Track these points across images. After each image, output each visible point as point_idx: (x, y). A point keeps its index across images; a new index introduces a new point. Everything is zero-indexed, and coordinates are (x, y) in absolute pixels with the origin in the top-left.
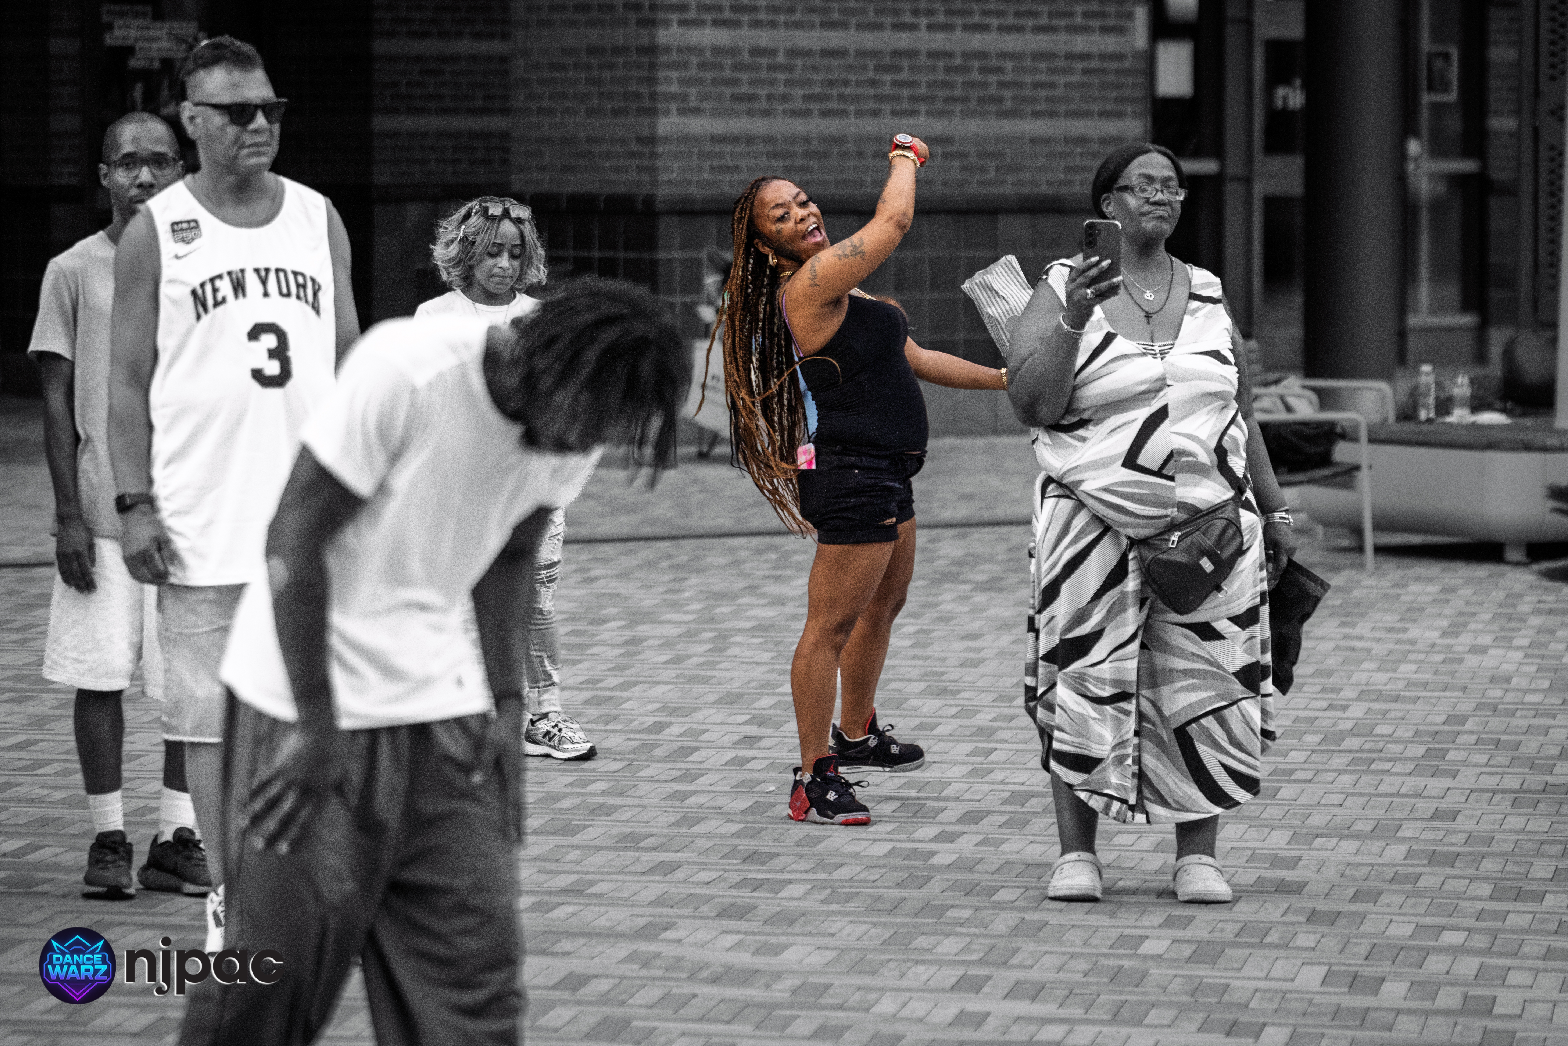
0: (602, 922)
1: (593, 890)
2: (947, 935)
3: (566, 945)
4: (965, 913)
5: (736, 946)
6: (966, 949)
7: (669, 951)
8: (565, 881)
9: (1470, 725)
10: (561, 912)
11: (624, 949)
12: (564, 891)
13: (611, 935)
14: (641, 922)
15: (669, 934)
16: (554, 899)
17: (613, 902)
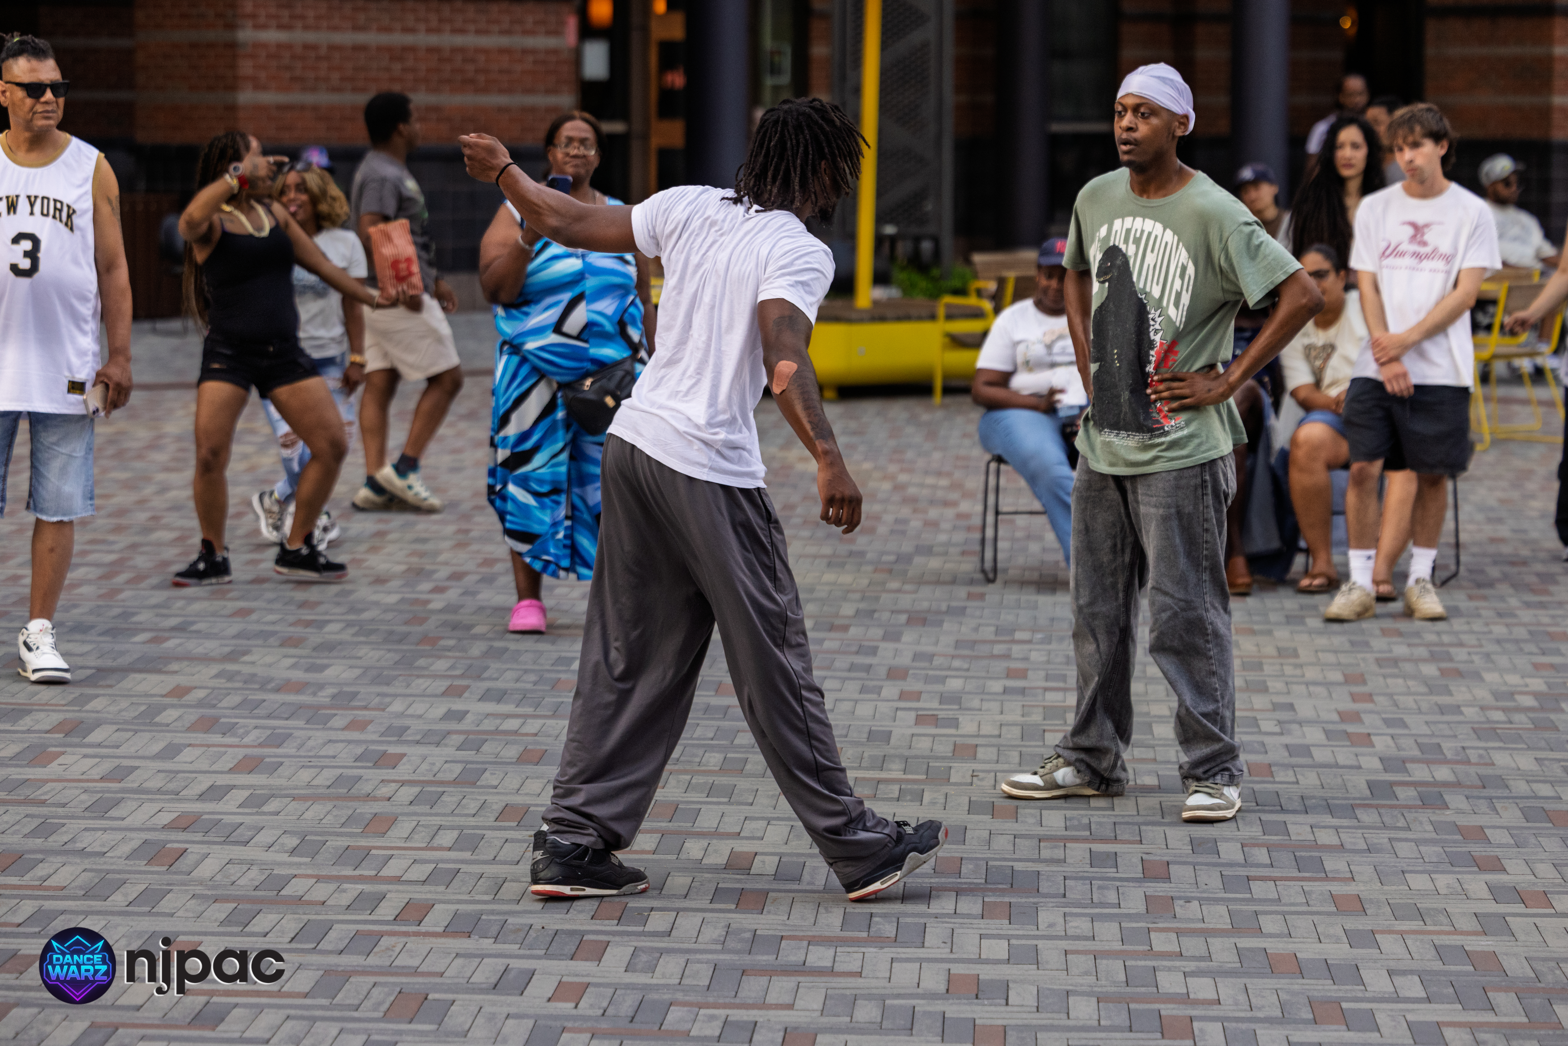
0: (200, 650)
1: (194, 628)
2: (439, 657)
3: (174, 667)
4: (451, 643)
5: (294, 666)
6: (452, 667)
7: (246, 670)
8: (173, 622)
9: (799, 510)
10: (171, 644)
11: (215, 669)
12: (173, 629)
13: (206, 659)
14: (227, 650)
15: (246, 658)
16: (167, 635)
17: (208, 636)
